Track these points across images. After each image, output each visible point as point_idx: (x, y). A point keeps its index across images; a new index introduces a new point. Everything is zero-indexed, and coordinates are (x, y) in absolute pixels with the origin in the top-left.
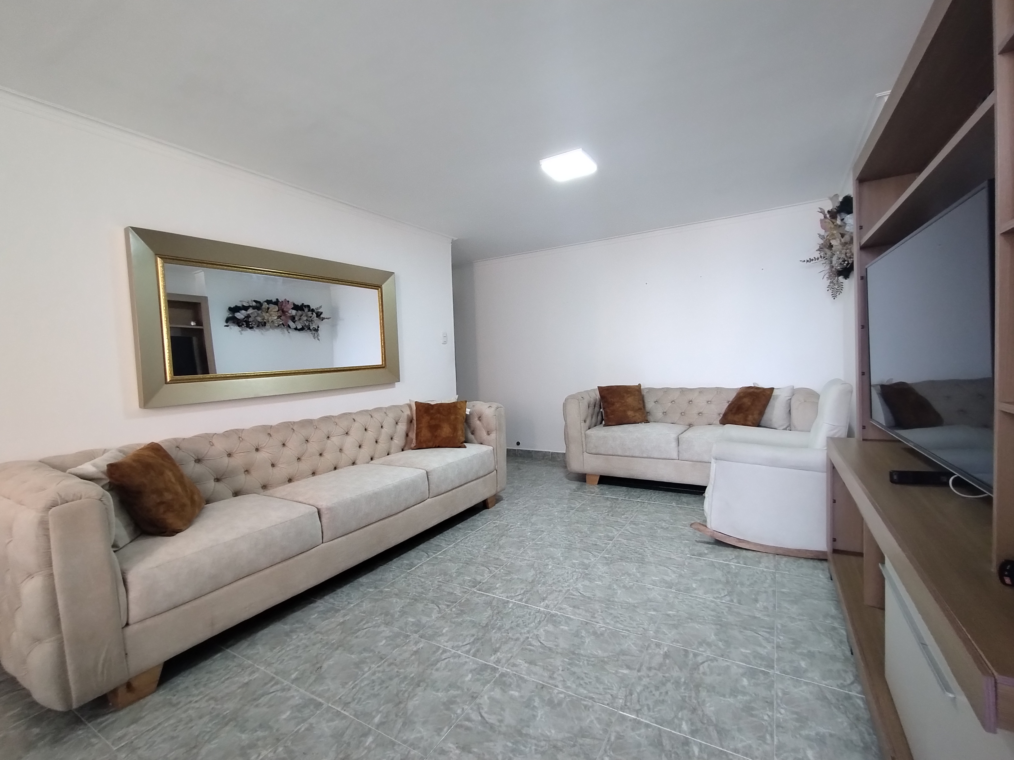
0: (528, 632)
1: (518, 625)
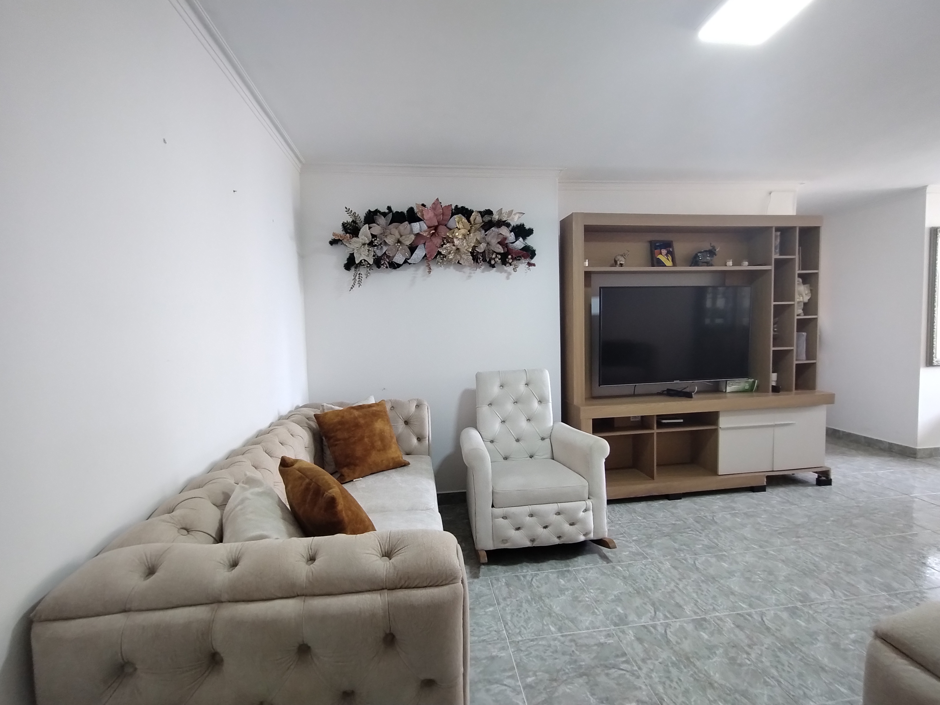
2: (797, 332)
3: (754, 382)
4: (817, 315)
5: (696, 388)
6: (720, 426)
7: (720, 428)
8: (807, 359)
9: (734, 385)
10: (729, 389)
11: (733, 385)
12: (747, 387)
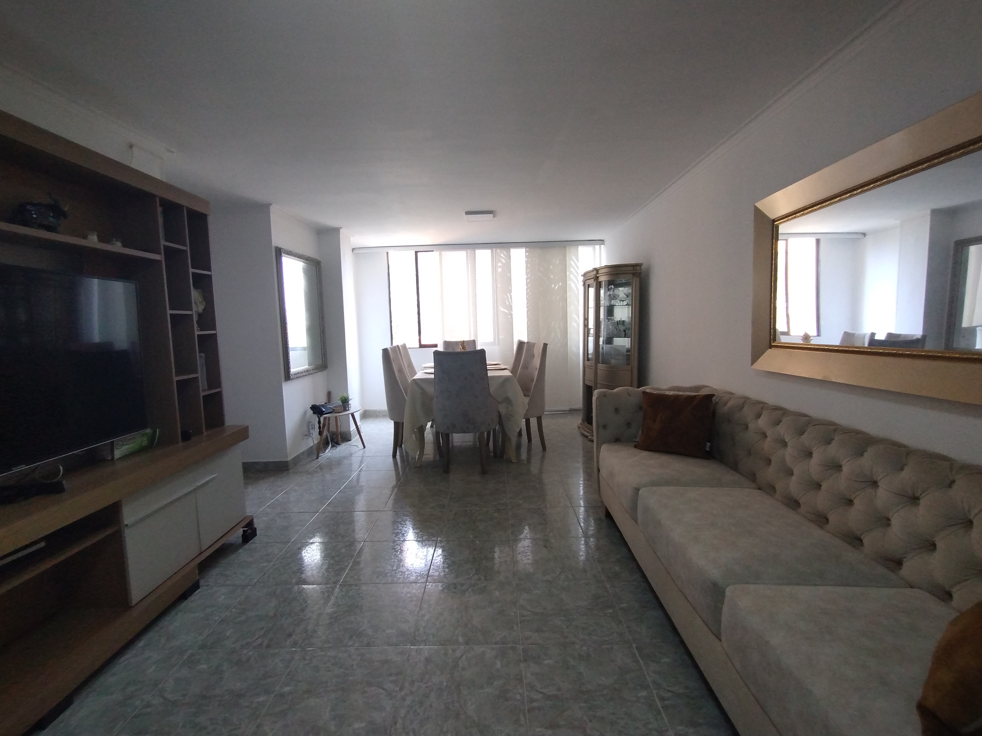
0: (403, 699)
1: (421, 703)
2: (199, 352)
3: (155, 432)
4: (216, 330)
5: (61, 468)
6: (126, 523)
7: (127, 525)
8: (210, 388)
9: (126, 444)
10: (118, 453)
11: (123, 445)
12: (145, 442)
